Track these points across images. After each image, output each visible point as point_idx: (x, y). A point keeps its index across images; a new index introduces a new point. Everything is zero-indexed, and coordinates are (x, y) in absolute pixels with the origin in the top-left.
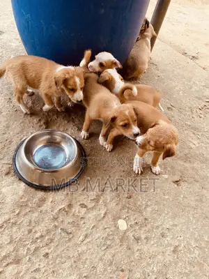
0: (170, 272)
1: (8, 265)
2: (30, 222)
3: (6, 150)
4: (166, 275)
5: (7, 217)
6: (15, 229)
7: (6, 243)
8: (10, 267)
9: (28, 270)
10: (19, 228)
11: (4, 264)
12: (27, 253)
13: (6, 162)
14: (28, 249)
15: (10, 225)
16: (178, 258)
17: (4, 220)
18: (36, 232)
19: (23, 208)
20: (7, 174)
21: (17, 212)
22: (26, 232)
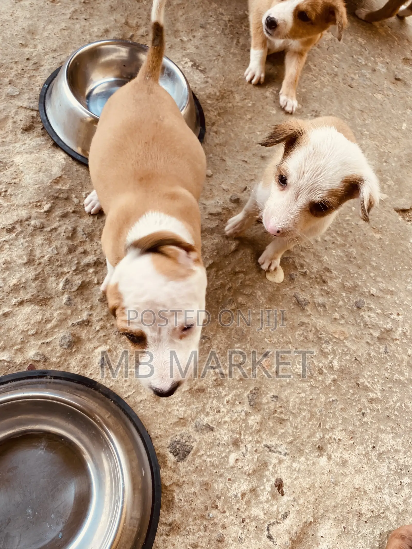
0: (367, 373)
1: (21, 303)
2: (74, 231)
3: (25, 80)
4: (358, 378)
5: (23, 213)
6: (39, 239)
7: (20, 261)
8: (27, 309)
9: (65, 319)
10: (49, 240)
11: (14, 301)
12: (64, 288)
13: (25, 105)
14: (67, 281)
15: (30, 229)
16: (386, 352)
17: (15, 218)
18: (85, 253)
19: (60, 203)
20: (28, 129)
21: (46, 207)
22: (65, 250)
